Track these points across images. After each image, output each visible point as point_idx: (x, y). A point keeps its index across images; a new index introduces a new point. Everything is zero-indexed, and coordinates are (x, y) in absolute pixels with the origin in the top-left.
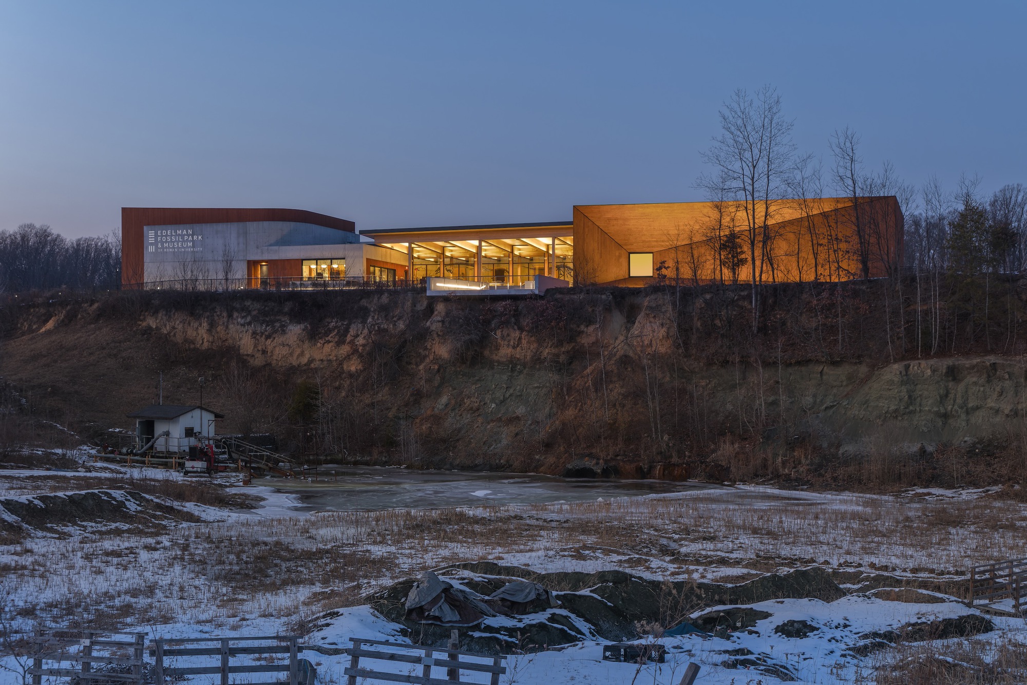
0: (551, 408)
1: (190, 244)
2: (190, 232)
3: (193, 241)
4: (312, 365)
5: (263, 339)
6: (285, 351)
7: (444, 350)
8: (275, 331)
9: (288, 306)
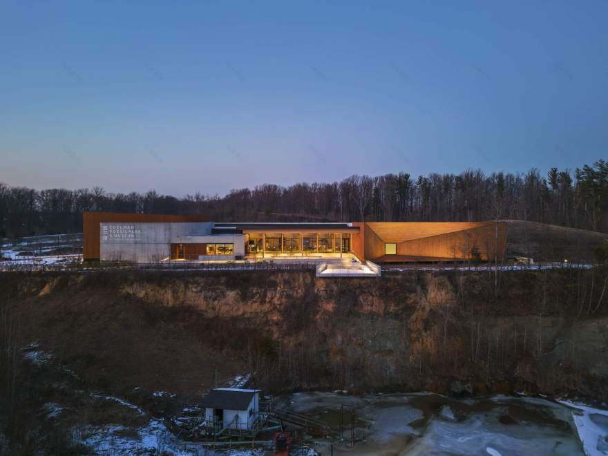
0: (405, 343)
1: (133, 236)
2: (132, 227)
3: (135, 234)
4: (246, 316)
5: (211, 300)
6: (227, 308)
7: (330, 307)
8: (219, 296)
9: (223, 280)
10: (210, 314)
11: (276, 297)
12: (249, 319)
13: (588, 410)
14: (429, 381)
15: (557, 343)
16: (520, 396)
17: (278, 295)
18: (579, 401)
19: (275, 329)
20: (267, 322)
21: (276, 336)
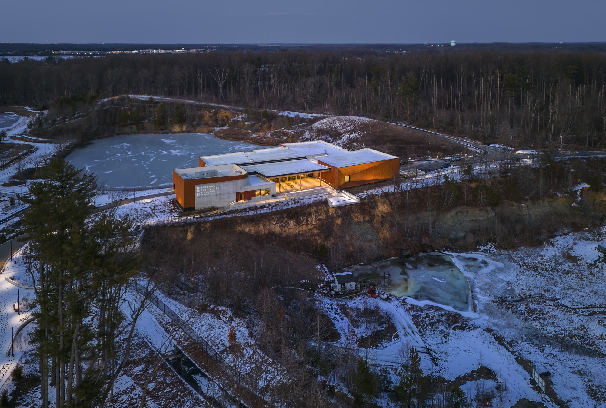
1: (215, 191)
2: (214, 186)
3: (216, 189)
7: (339, 222)
8: (286, 224)
9: (285, 215)
10: (284, 235)
11: (313, 221)
12: (302, 234)
13: (455, 254)
14: (392, 252)
15: (435, 225)
16: (428, 252)
17: (314, 219)
18: (449, 251)
19: (317, 238)
20: (312, 234)
21: (319, 241)
